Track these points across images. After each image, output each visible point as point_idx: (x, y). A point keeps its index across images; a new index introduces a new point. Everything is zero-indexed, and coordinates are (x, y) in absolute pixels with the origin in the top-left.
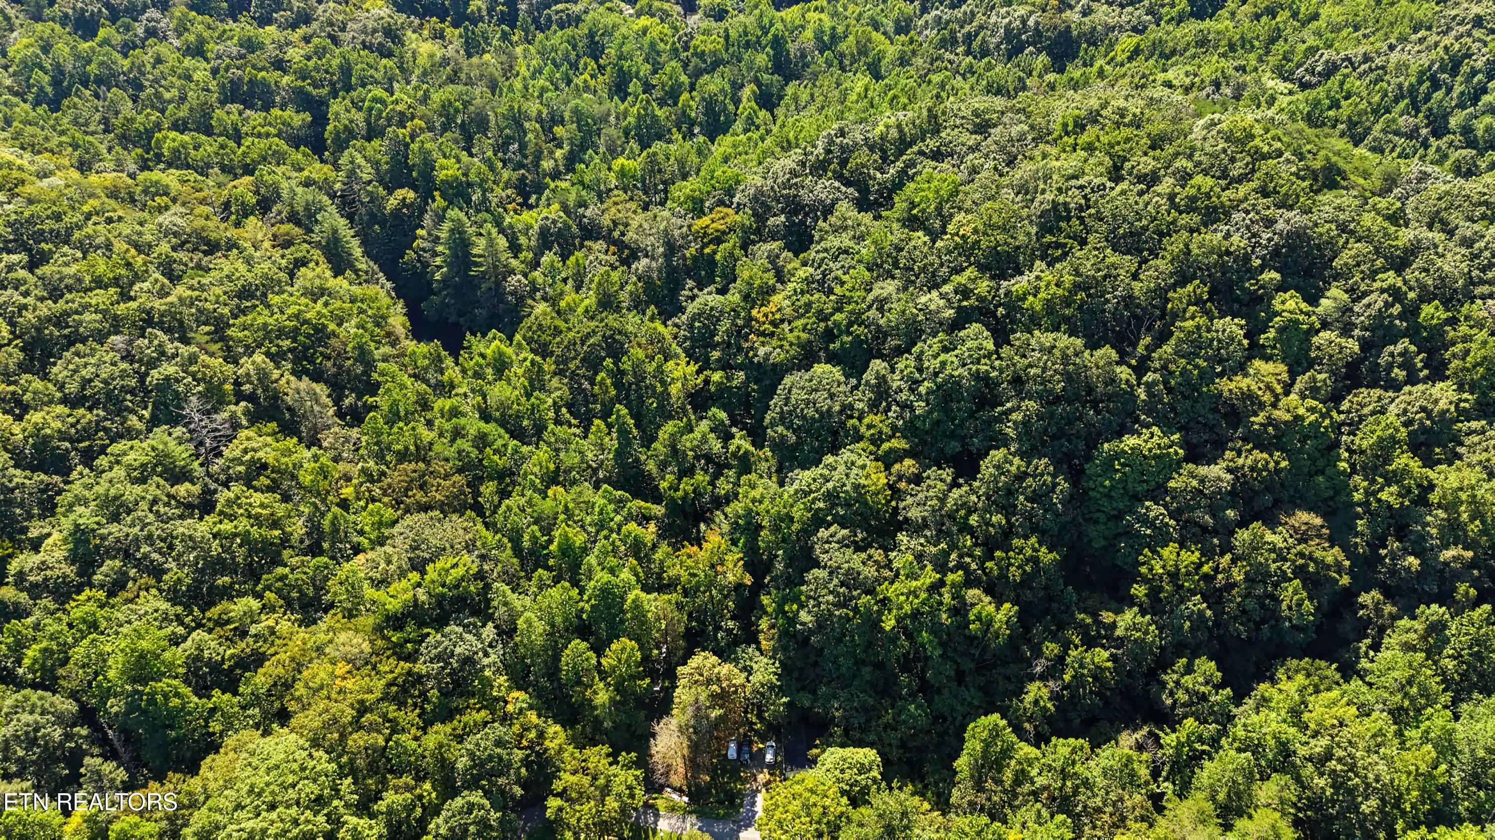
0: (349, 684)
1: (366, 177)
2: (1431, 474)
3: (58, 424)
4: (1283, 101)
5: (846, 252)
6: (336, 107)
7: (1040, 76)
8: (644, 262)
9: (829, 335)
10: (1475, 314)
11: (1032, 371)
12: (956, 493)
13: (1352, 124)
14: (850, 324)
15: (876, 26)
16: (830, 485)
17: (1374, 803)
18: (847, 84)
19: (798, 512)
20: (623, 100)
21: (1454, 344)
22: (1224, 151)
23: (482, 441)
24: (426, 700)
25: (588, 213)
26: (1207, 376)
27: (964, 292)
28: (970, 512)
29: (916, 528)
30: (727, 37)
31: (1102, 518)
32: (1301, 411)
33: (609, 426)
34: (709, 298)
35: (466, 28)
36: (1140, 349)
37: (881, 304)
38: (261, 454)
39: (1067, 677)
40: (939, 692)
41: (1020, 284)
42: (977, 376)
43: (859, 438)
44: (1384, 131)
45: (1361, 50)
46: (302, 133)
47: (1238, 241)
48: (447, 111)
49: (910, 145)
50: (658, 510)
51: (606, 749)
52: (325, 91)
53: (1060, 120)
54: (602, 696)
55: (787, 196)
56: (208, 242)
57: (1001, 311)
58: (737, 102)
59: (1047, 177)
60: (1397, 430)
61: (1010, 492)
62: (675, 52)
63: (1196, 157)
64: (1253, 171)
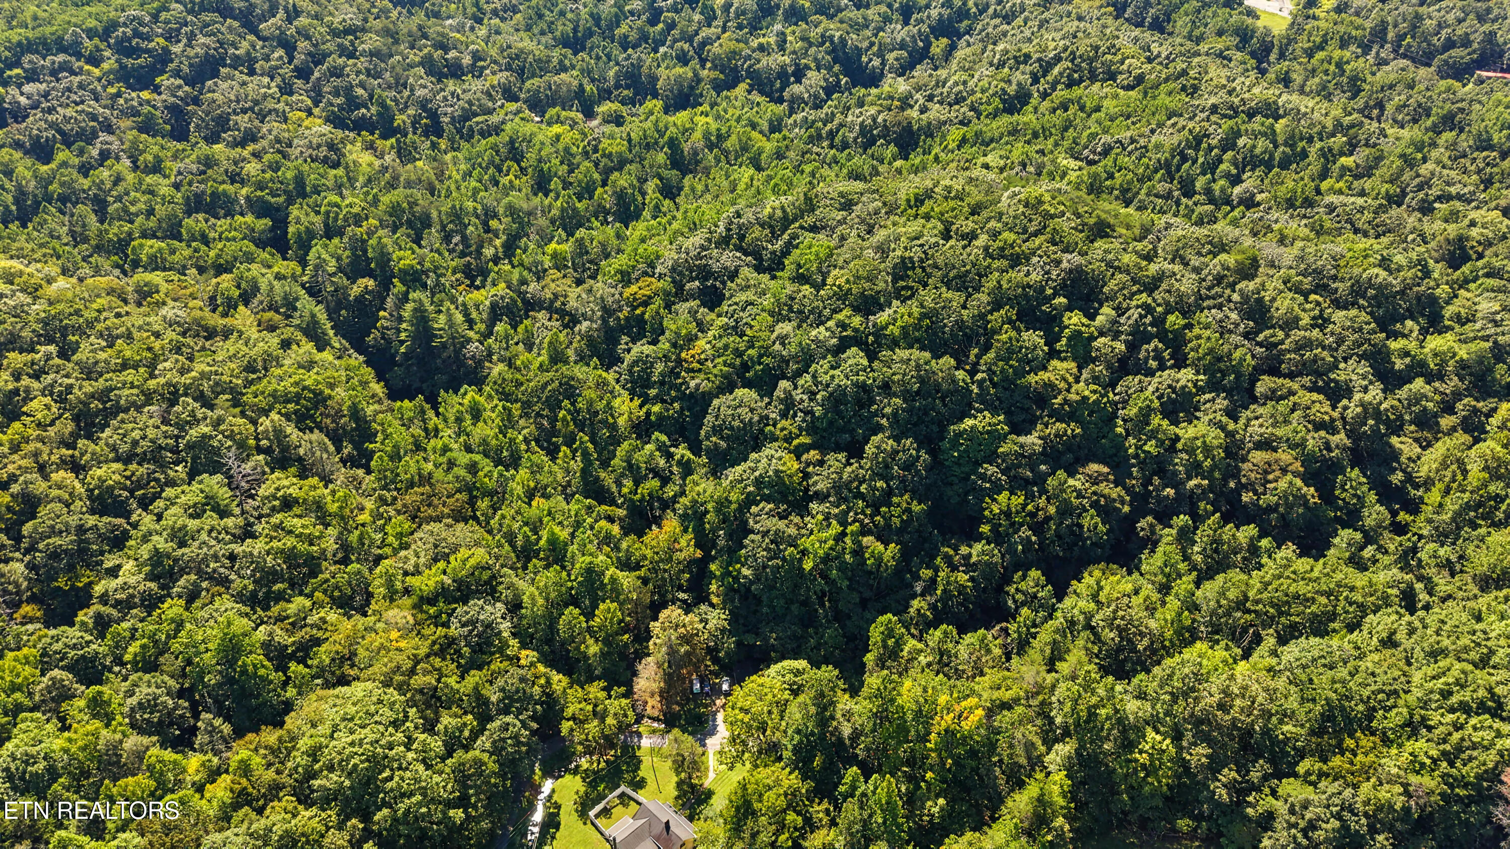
0: (403, 644)
1: (331, 270)
2: (1177, 430)
3: (116, 477)
4: (1073, 176)
5: (752, 304)
6: (295, 212)
7: (890, 163)
8: (585, 324)
9: (745, 367)
10: (1203, 320)
11: (896, 378)
12: (849, 469)
13: (1124, 191)
14: (761, 356)
15: (754, 126)
16: (757, 474)
17: (1146, 642)
18: (735, 176)
19: (733, 497)
20: (546, 195)
21: (1190, 341)
22: (1023, 213)
23: (473, 468)
24: (461, 656)
25: (530, 289)
26: (1021, 373)
27: (843, 326)
28: (861, 483)
29: (821, 497)
30: (630, 140)
31: (956, 480)
32: (1087, 393)
33: (574, 452)
34: (642, 348)
35: (398, 141)
36: (972, 357)
37: (783, 339)
38: (291, 490)
39: (939, 592)
40: (849, 617)
41: (883, 317)
42: (856, 384)
43: (775, 439)
44: (1148, 195)
45: (1129, 134)
46: (264, 237)
47: (1035, 277)
48: (395, 210)
49: (793, 222)
50: (622, 512)
51: (603, 684)
52: (281, 199)
53: (904, 197)
54: (593, 648)
55: (698, 266)
56: (206, 328)
57: (871, 338)
58: (644, 194)
59: (897, 239)
60: (1151, 401)
61: (887, 467)
62: (586, 154)
63: (1004, 218)
64: (1045, 227)
